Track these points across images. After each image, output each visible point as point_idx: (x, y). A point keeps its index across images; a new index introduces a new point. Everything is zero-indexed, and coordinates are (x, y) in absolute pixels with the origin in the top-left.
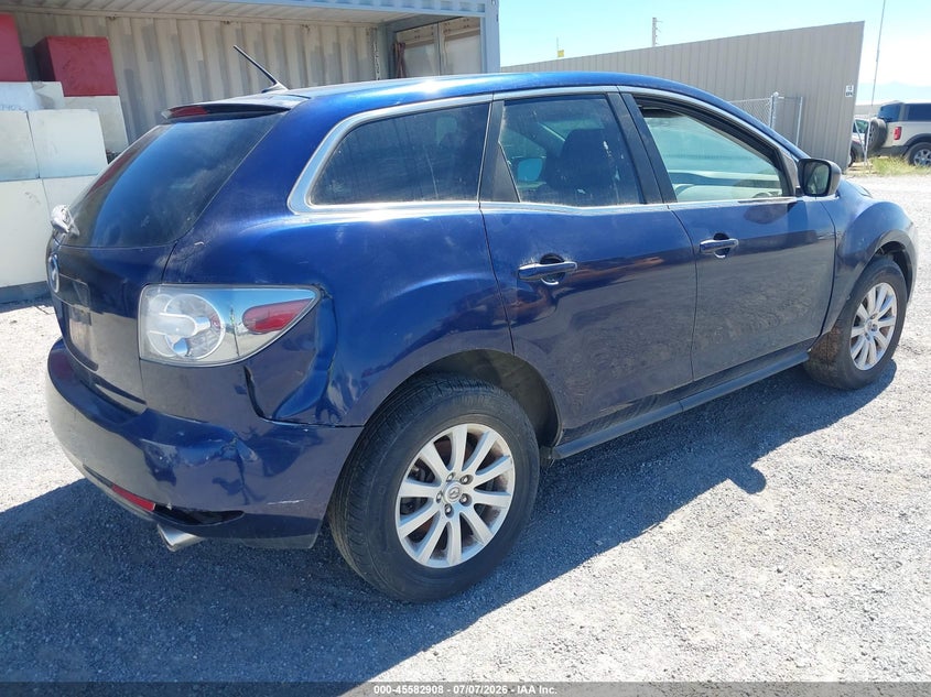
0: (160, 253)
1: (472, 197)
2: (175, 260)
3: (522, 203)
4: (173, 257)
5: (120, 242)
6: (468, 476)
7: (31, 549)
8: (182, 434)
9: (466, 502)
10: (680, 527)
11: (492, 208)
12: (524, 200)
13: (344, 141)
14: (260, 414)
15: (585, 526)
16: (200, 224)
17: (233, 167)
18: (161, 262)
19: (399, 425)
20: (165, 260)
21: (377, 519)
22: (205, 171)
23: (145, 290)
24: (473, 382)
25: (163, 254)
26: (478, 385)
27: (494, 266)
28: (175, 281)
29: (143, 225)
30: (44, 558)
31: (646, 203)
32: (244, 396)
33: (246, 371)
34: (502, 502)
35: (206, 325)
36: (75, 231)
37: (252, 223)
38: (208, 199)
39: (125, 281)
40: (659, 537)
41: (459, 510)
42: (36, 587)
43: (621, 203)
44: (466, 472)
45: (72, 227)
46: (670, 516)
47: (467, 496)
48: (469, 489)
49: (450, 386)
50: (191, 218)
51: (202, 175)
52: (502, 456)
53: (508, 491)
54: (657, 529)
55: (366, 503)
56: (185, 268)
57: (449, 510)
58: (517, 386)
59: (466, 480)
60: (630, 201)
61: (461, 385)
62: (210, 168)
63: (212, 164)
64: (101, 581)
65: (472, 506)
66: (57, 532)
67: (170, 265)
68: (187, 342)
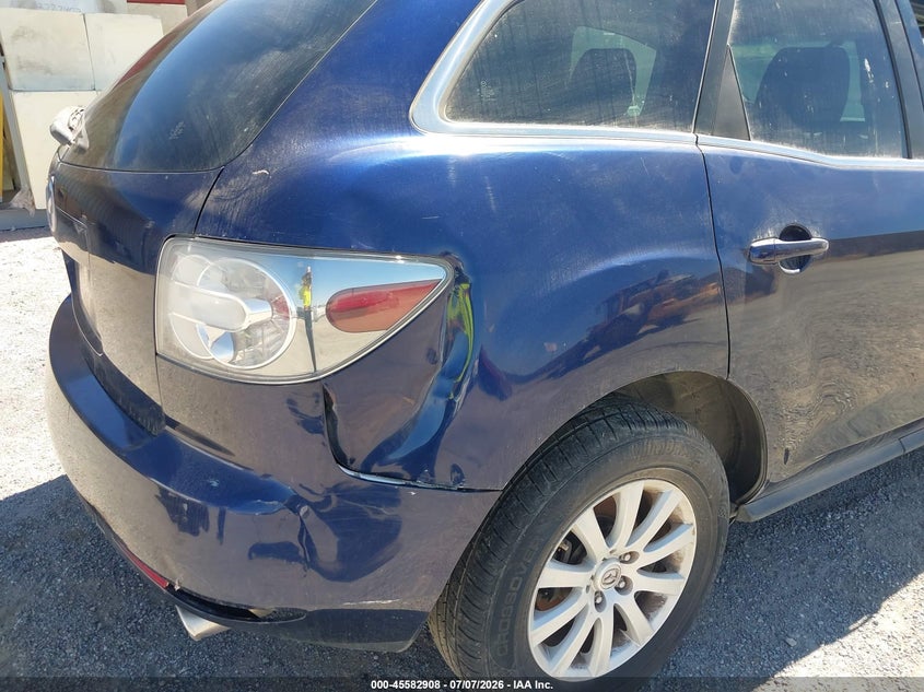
0: (193, 186)
1: (685, 128)
2: (218, 199)
3: (753, 141)
4: (216, 192)
5: (136, 162)
6: (630, 553)
7: (23, 565)
8: (215, 484)
9: (623, 586)
10: (903, 627)
11: (714, 145)
12: (755, 137)
13: (503, 19)
14: (341, 459)
15: (765, 609)
16: (263, 139)
17: (325, 46)
18: (196, 200)
19: (549, 484)
20: (202, 196)
21: (505, 625)
22: (278, 53)
23: (167, 248)
24: (659, 418)
25: (199, 187)
26: (666, 422)
27: (717, 239)
28: (216, 236)
29: (173, 136)
30: (38, 581)
31: (909, 157)
32: (320, 436)
33: (326, 394)
34: (671, 589)
35: (264, 313)
36: (84, 143)
37: (355, 142)
38: (279, 97)
39: (150, 225)
40: (875, 641)
41: (614, 599)
42: (20, 627)
43: (880, 153)
44: (631, 548)
45: (80, 135)
46: (885, 604)
47: (624, 579)
48: (630, 571)
49: (627, 422)
50: (251, 128)
51: (272, 60)
52: (681, 523)
53: (681, 572)
54: (869, 625)
55: (491, 601)
56: (234, 214)
57: (599, 601)
58: (698, 411)
59: (628, 558)
60: (891, 152)
61: (643, 422)
62: (286, 48)
63: (288, 40)
64: (105, 628)
65: (632, 595)
66: (62, 541)
67: (210, 206)
68: (233, 340)
